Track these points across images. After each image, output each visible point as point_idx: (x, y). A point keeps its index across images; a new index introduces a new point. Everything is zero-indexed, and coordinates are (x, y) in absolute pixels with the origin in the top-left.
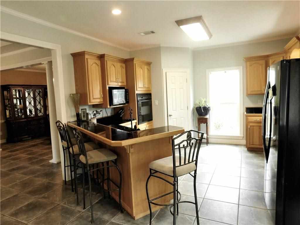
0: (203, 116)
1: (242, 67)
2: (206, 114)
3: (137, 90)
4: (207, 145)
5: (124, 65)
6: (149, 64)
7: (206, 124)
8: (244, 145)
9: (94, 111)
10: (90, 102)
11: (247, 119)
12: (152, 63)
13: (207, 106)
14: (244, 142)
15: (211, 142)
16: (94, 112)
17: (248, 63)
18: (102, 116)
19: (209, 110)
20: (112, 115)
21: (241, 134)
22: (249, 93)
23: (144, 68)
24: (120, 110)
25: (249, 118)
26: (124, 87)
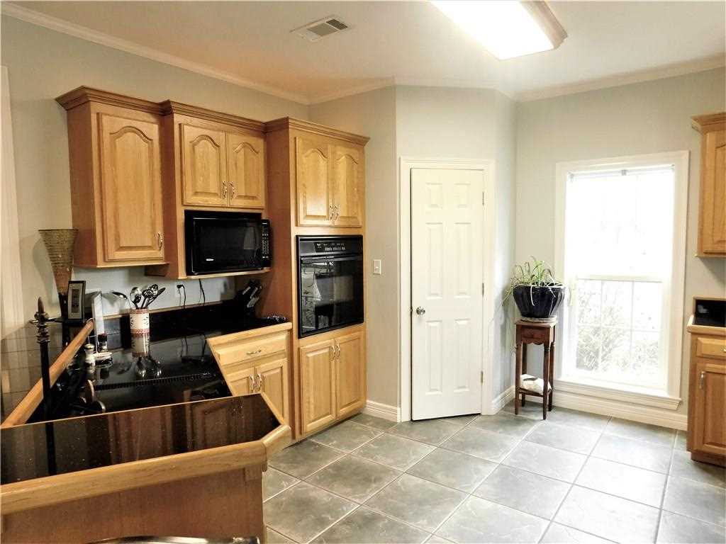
0: (537, 320)
1: (686, 154)
2: (546, 315)
3: (297, 225)
4: (544, 418)
5: (259, 144)
6: (358, 142)
7: (542, 346)
8: (682, 433)
9: (135, 289)
10: (105, 261)
11: (695, 346)
12: (369, 138)
13: (550, 288)
14: (680, 420)
15: (560, 405)
16: (136, 292)
17: (711, 138)
18: (182, 305)
19: (556, 299)
20: (223, 299)
21: (670, 389)
22: (709, 247)
23: (334, 153)
24: (246, 288)
25: (703, 340)
26: (260, 214)
